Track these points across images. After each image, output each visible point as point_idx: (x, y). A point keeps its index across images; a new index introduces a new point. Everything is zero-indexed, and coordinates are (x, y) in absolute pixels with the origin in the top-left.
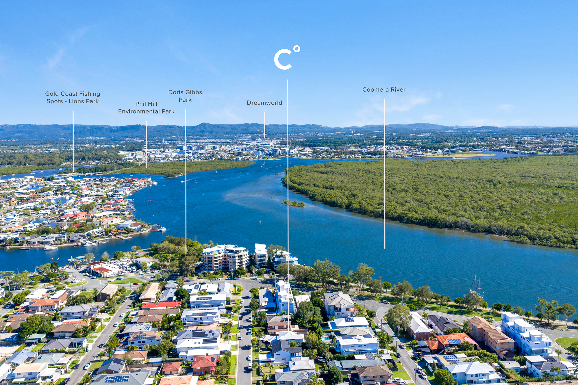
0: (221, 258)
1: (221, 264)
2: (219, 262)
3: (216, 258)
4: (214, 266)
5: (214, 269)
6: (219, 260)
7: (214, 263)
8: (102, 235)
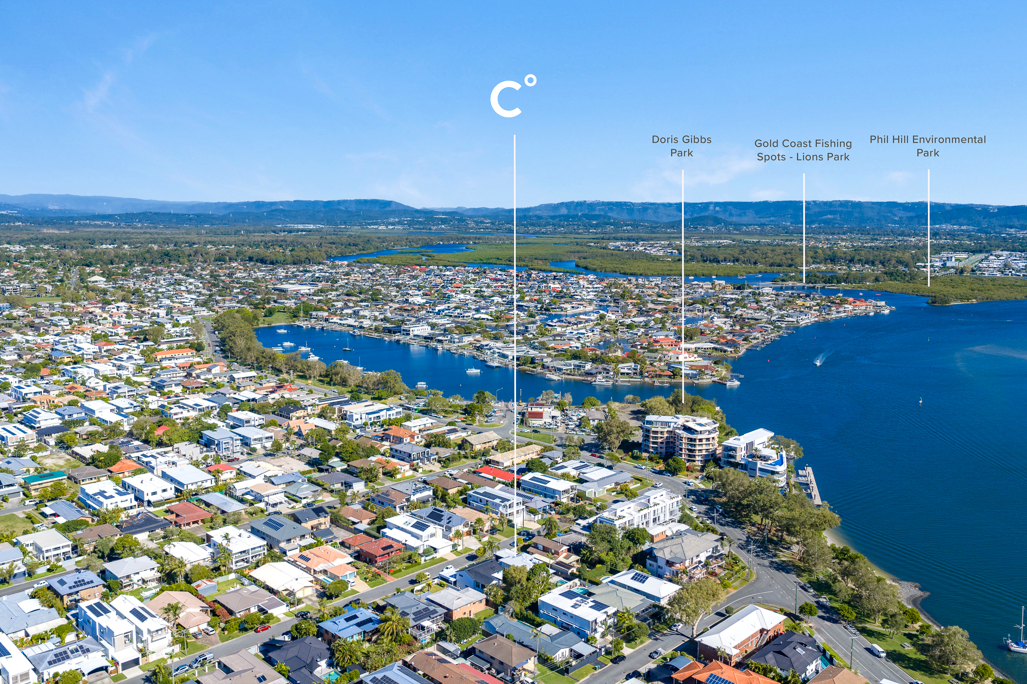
0: (666, 435)
1: (664, 445)
2: (660, 440)
3: (656, 432)
4: (651, 445)
5: (651, 450)
6: (661, 438)
7: (651, 440)
8: (634, 373)
